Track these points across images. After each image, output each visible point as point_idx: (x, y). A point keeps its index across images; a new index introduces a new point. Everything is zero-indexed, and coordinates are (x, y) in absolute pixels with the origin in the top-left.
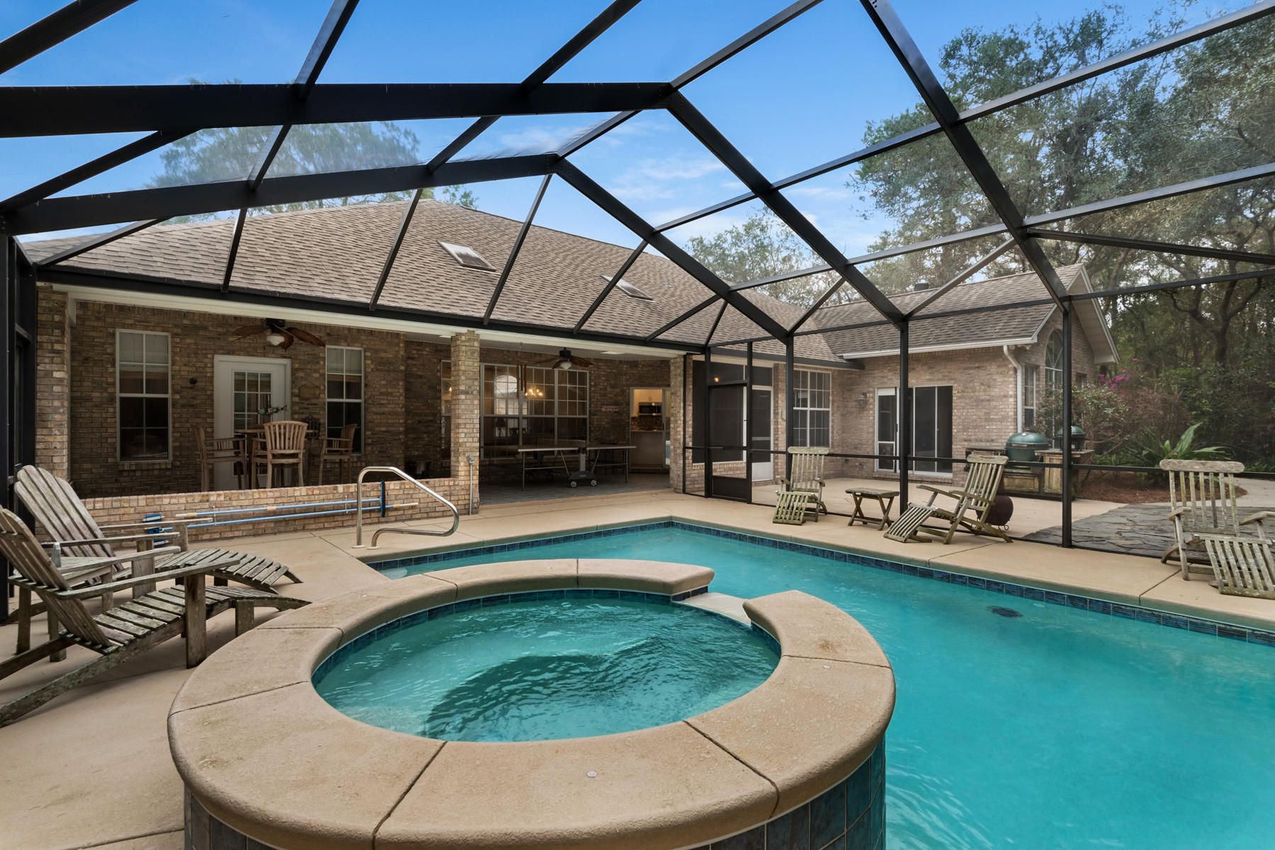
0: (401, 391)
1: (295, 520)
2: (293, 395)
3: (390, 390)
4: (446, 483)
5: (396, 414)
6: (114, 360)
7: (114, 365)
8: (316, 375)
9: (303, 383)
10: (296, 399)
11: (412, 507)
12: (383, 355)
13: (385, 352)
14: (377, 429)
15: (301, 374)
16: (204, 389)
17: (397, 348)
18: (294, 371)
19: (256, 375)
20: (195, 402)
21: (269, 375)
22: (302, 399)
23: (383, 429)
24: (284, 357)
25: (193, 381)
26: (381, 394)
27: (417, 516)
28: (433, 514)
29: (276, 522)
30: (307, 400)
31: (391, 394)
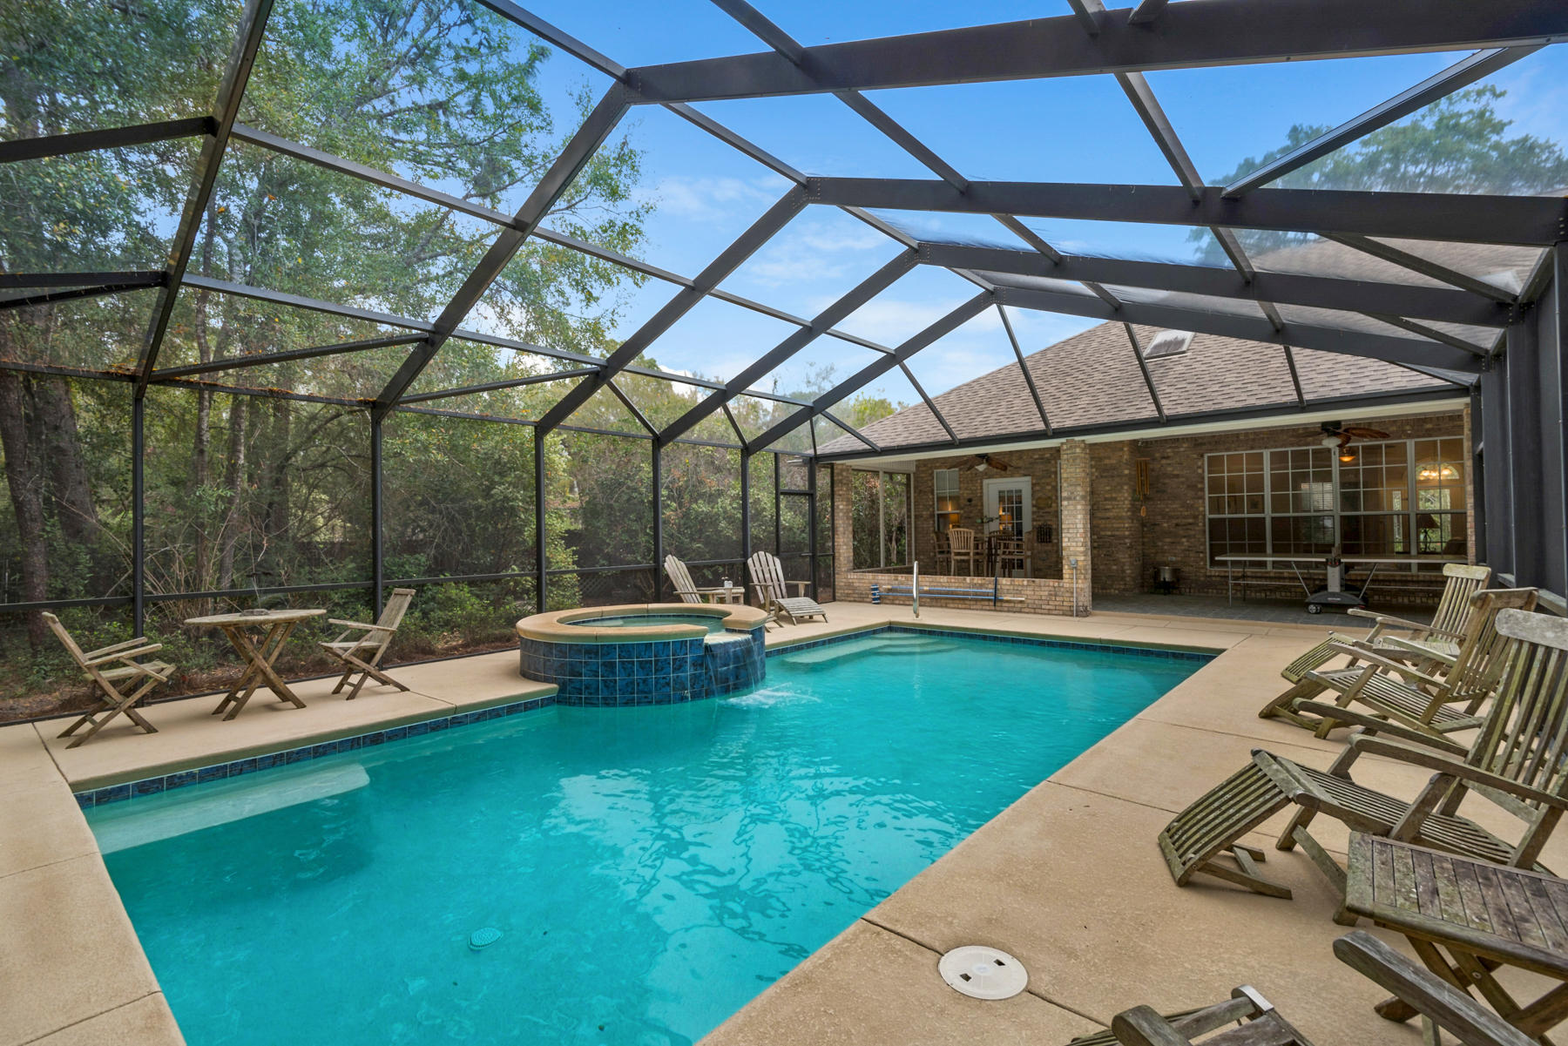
0: (1126, 495)
1: (941, 599)
2: (1033, 506)
3: (1114, 495)
4: (1051, 584)
5: (1121, 518)
6: (933, 490)
7: (933, 493)
8: (1049, 488)
9: (1040, 495)
10: (1035, 509)
11: (1021, 602)
12: (1107, 461)
13: (1109, 458)
14: (1103, 533)
15: (1037, 488)
16: (976, 506)
17: (1121, 454)
18: (1033, 485)
19: (1012, 491)
20: (972, 515)
21: (1020, 491)
22: (1039, 508)
23: (1109, 533)
24: (1025, 475)
25: (970, 500)
26: (1106, 499)
27: (1027, 610)
28: (1039, 611)
29: (931, 598)
30: (1042, 509)
31: (1115, 499)
